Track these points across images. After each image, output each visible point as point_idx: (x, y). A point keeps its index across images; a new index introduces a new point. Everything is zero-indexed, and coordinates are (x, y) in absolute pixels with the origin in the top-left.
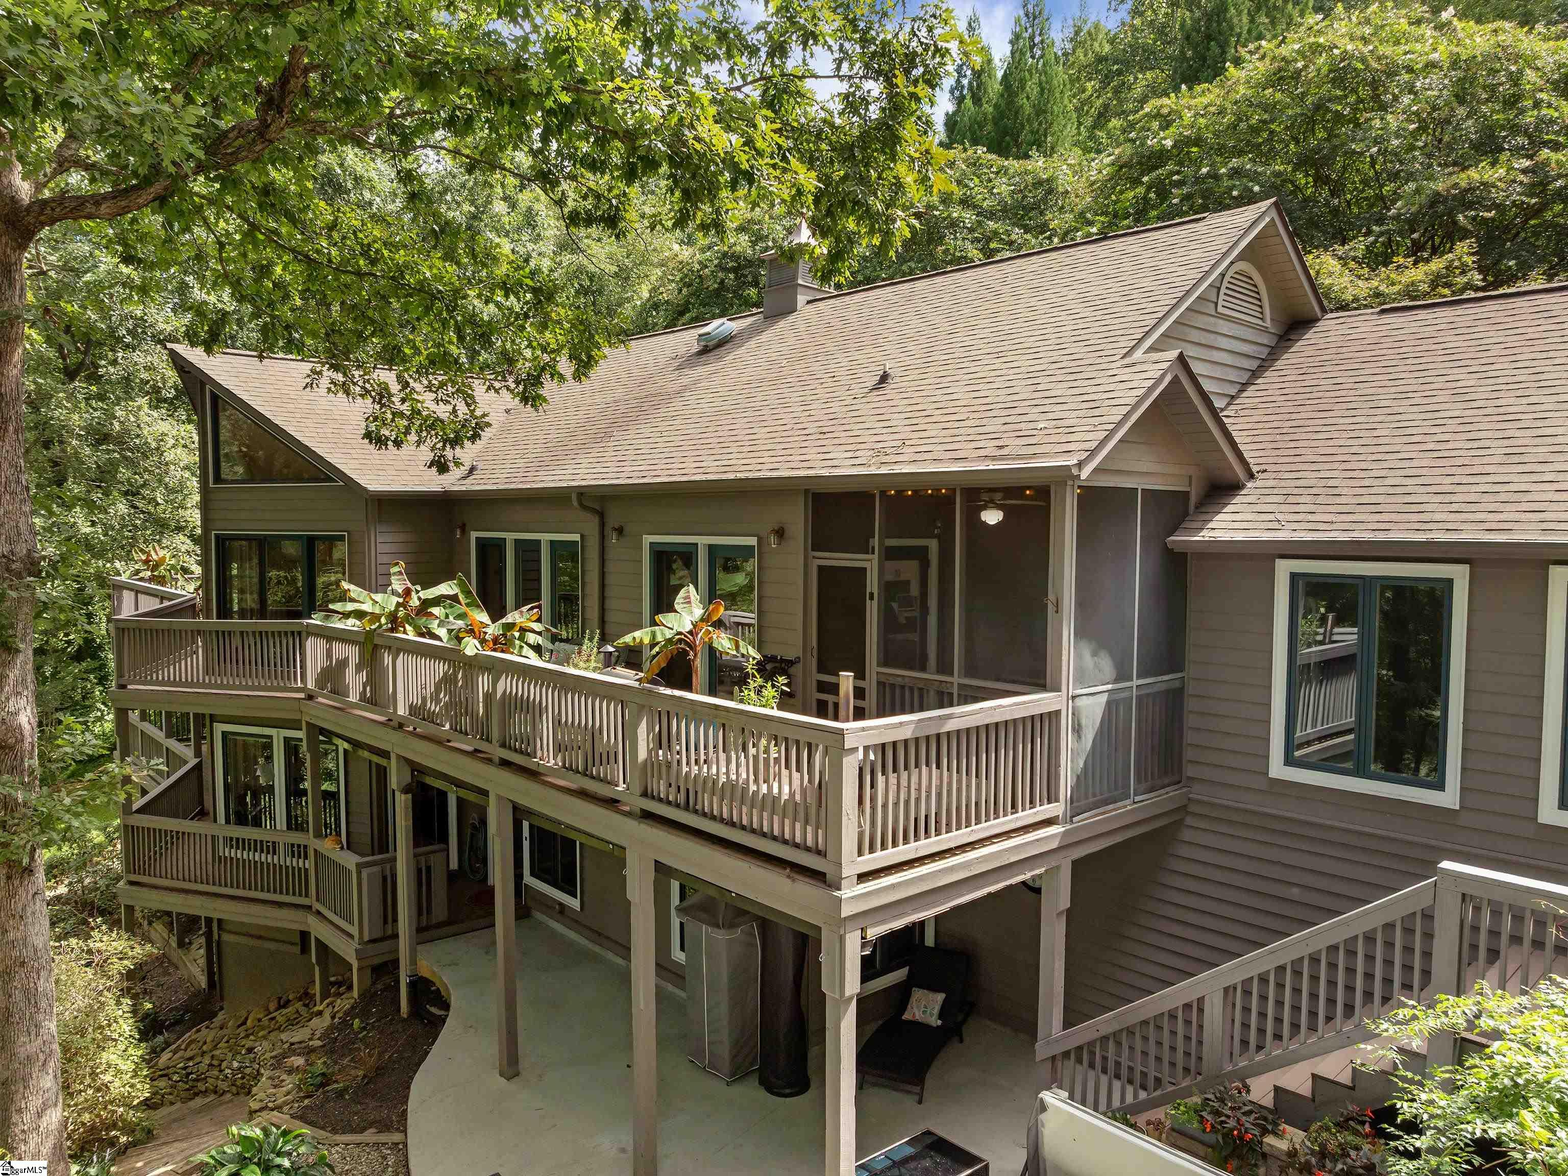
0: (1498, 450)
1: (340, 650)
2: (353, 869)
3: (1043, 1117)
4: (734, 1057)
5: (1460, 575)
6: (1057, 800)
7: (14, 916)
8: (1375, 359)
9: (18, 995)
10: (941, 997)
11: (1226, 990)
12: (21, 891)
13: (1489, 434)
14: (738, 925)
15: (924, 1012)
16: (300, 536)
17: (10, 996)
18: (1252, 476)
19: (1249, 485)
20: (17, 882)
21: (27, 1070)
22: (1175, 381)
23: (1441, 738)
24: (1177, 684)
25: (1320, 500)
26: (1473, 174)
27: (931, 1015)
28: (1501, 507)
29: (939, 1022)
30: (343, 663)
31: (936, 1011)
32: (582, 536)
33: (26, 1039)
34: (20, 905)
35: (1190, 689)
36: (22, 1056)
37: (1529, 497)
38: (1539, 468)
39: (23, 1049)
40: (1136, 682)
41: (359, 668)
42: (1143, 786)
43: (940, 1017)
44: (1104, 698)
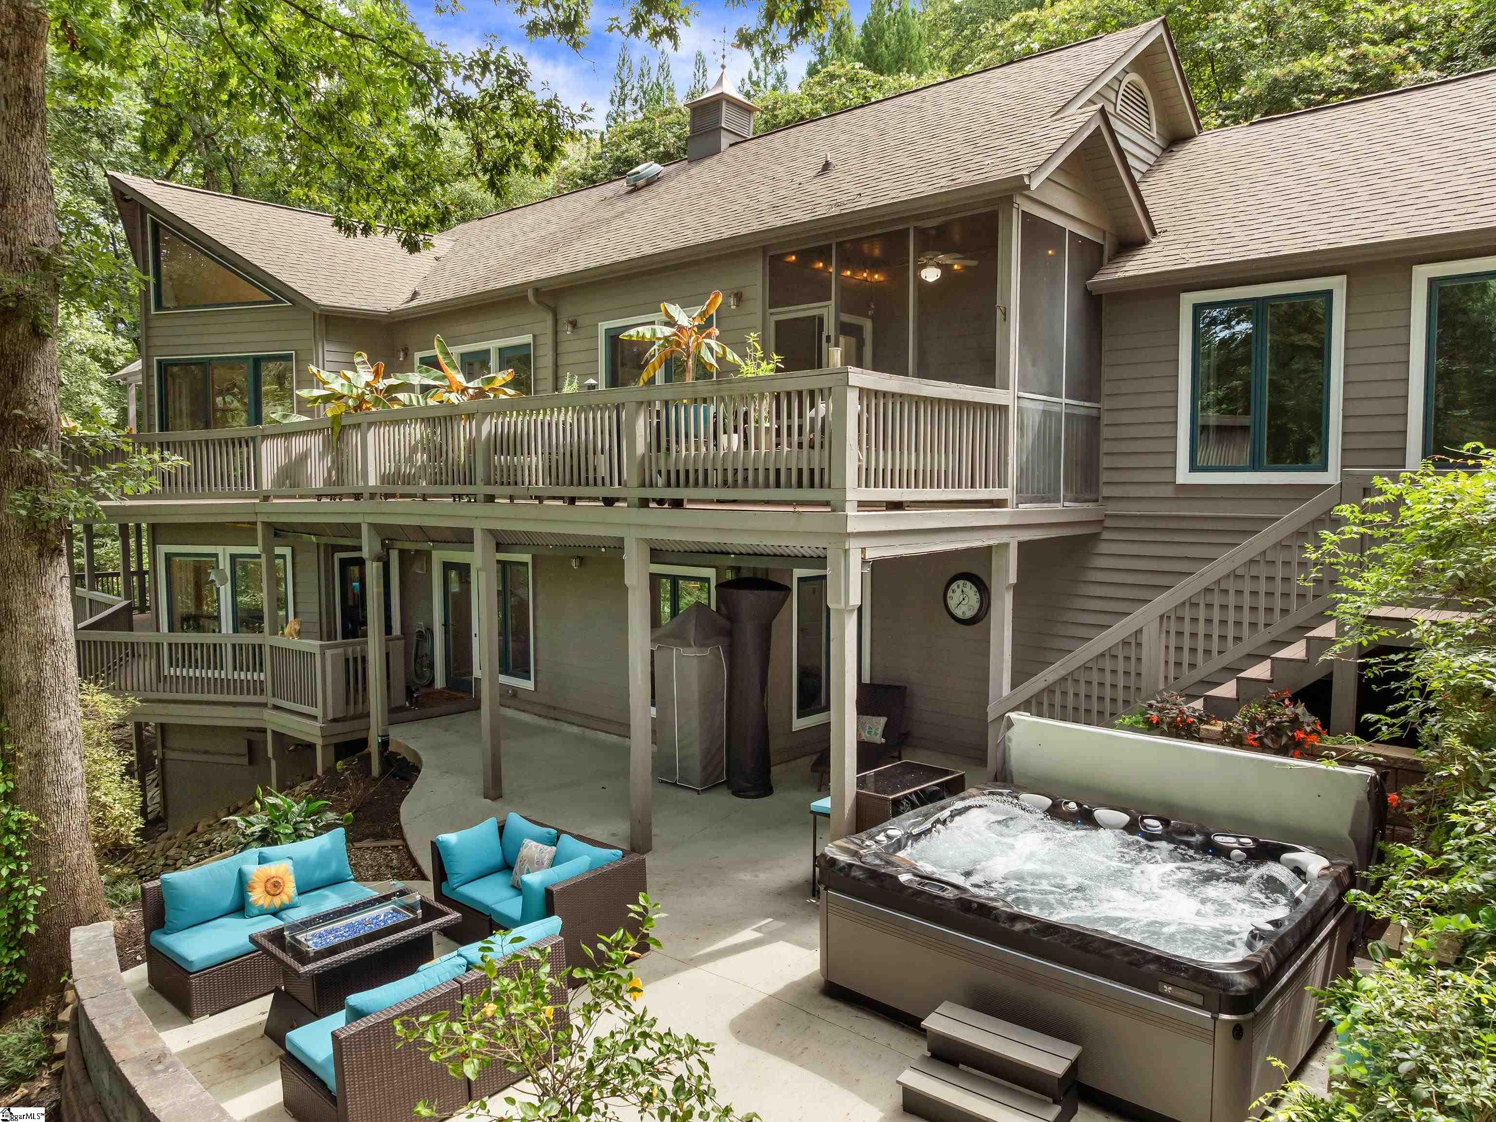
0: (1364, 193)
1: (298, 445)
2: (317, 652)
3: (1009, 733)
4: (704, 769)
5: (1337, 285)
6: (1006, 486)
7: (44, 593)
8: (1249, 154)
9: (48, 672)
10: (883, 720)
11: (1162, 617)
12: (50, 570)
13: (1355, 185)
14: (708, 646)
15: (869, 733)
16: (247, 358)
17: (42, 671)
18: (1154, 234)
19: (1154, 241)
20: (47, 561)
21: (58, 745)
22: (1097, 131)
23: (1323, 430)
24: (1094, 413)
25: (1216, 242)
26: (1305, 62)
27: (876, 734)
28: (1373, 225)
29: (883, 740)
30: (304, 457)
31: (880, 731)
32: (534, 336)
33: (56, 715)
34: (50, 585)
35: (1105, 419)
36: (53, 731)
37: (1395, 216)
38: (1400, 198)
39: (54, 724)
40: (1064, 400)
41: (322, 456)
42: (1069, 495)
43: (883, 736)
44: (1040, 407)
